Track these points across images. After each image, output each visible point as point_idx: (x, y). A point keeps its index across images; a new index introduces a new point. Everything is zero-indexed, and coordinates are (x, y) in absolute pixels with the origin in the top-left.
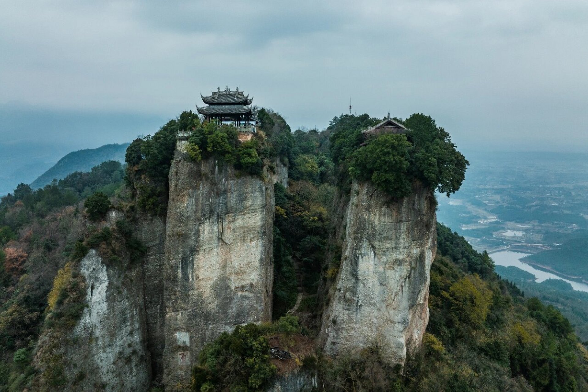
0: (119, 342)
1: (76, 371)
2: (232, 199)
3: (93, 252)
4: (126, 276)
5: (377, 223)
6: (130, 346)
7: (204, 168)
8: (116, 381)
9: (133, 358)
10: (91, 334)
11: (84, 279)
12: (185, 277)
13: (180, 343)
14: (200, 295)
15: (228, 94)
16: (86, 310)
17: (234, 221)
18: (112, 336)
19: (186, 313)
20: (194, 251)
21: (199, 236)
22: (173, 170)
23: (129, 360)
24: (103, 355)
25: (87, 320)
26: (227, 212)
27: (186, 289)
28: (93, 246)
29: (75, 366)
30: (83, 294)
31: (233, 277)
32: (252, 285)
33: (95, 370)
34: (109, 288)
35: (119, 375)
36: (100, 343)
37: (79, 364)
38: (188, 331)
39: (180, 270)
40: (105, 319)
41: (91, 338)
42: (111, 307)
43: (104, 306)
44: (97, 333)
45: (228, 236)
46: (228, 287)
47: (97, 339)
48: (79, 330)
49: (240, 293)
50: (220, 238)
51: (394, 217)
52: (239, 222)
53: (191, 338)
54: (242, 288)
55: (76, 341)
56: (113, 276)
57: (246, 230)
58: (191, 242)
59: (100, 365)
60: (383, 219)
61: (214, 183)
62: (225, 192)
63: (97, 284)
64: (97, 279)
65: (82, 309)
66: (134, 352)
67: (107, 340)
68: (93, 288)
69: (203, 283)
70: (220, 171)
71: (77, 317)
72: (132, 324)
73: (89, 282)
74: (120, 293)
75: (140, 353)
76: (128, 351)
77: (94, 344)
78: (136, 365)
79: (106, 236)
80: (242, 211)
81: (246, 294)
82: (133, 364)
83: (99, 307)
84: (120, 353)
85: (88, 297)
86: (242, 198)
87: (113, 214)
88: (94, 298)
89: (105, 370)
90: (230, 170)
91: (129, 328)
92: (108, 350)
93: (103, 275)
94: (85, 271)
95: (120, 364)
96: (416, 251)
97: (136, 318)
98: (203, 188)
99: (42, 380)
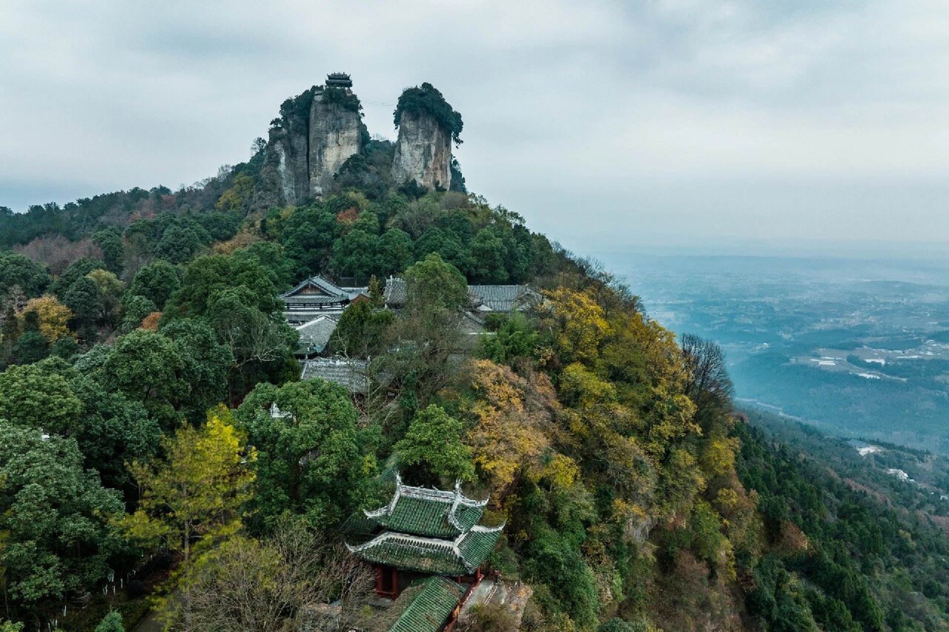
2: (344, 121)
7: (330, 107)
12: (320, 158)
13: (317, 192)
14: (327, 168)
15: (339, 75)
17: (344, 133)
19: (320, 177)
20: (325, 146)
21: (327, 139)
22: (313, 110)
26: (341, 128)
27: (321, 165)
38: (321, 186)
39: (318, 156)
45: (341, 141)
50: (337, 142)
52: (346, 134)
53: (323, 190)
57: (350, 138)
58: (323, 142)
61: (335, 114)
62: (340, 118)
69: (328, 163)
70: (338, 109)
80: (348, 128)
86: (348, 122)
90: (343, 109)
96: (426, 143)
98: (330, 116)
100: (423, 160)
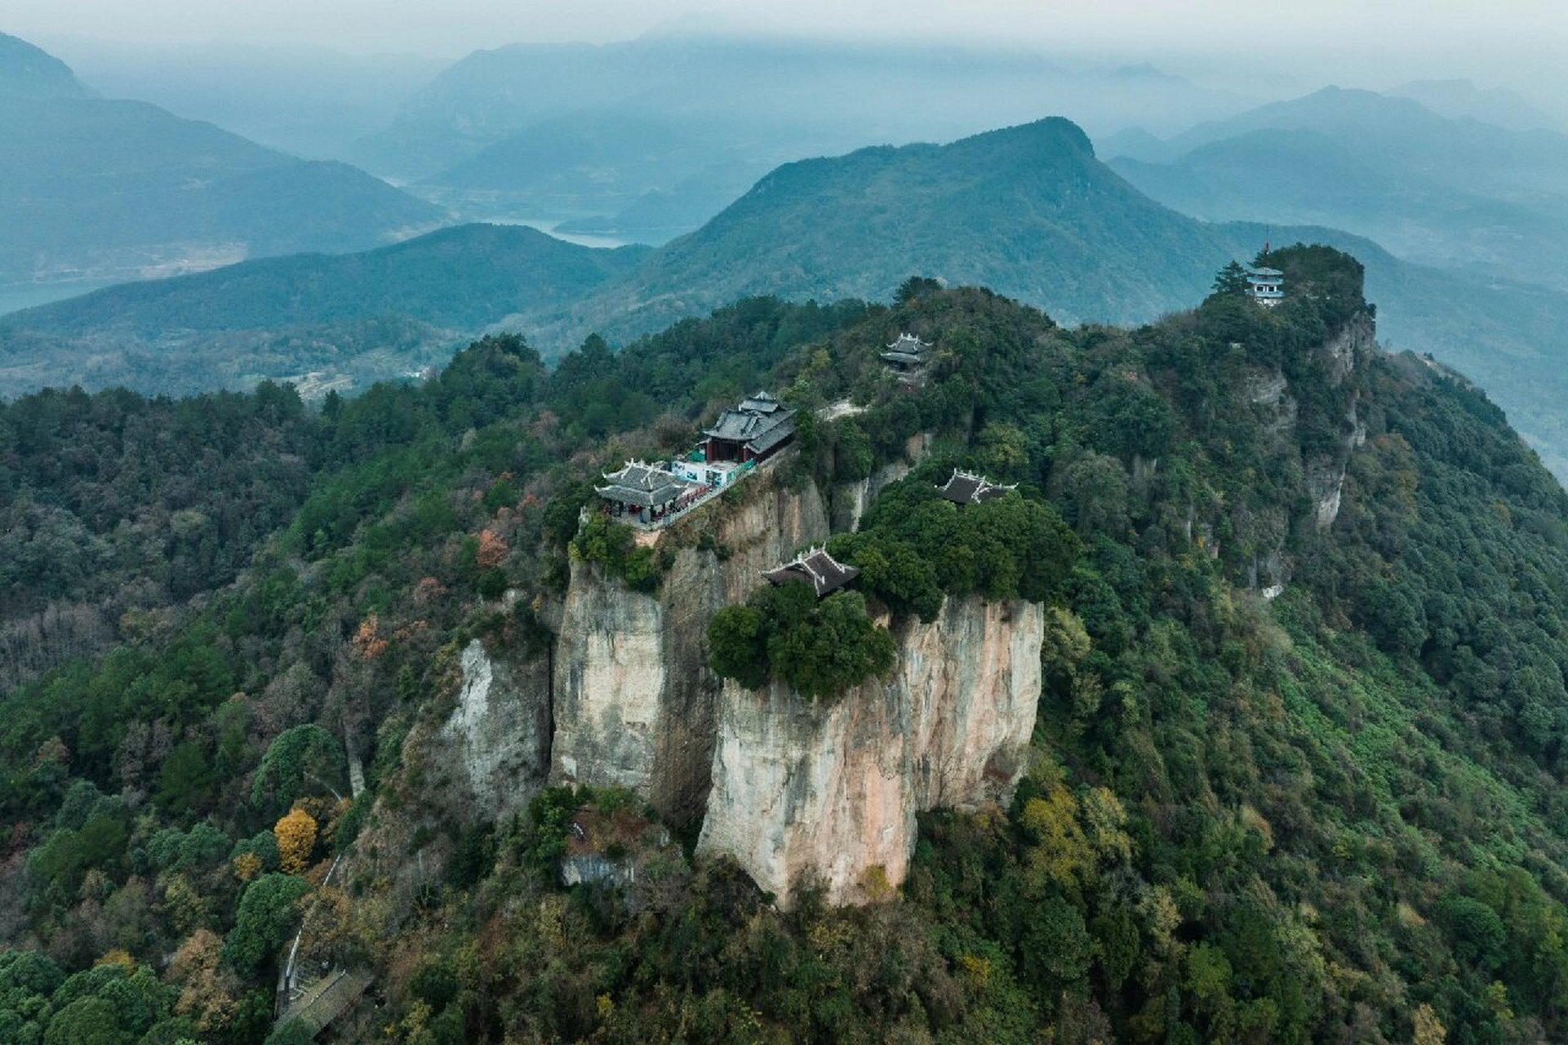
0: (502, 749)
1: (439, 775)
2: (620, 615)
3: (476, 642)
4: (520, 671)
5: (736, 707)
6: (518, 755)
8: (492, 793)
9: (522, 770)
10: (464, 736)
11: (461, 673)
12: (574, 689)
13: (566, 770)
14: (590, 719)
16: (458, 710)
17: (626, 640)
18: (492, 742)
19: (573, 736)
20: (583, 665)
21: (587, 649)
23: (514, 772)
24: (478, 762)
25: (458, 720)
26: (617, 629)
27: (575, 708)
28: (478, 634)
29: (439, 769)
30: (458, 690)
31: (626, 709)
32: (644, 725)
33: (465, 778)
34: (492, 685)
35: (498, 788)
36: (474, 747)
37: (444, 768)
38: (576, 759)
39: (568, 684)
40: (482, 721)
41: (462, 739)
42: (493, 709)
43: (484, 707)
44: (471, 736)
45: (621, 655)
46: (617, 719)
47: (470, 743)
48: (447, 731)
49: (630, 731)
50: (612, 657)
51: (759, 705)
52: (632, 643)
53: (578, 768)
54: (633, 725)
55: (441, 743)
56: (500, 672)
57: (642, 654)
58: (579, 653)
59: (472, 772)
60: (744, 703)
61: (603, 591)
62: (612, 606)
63: (477, 680)
64: (477, 674)
65: (453, 708)
66: (524, 764)
67: (484, 746)
68: (471, 685)
69: (592, 706)
70: (609, 578)
71: (445, 717)
72: (525, 729)
73: (467, 678)
74: (507, 691)
75: (534, 766)
76: (514, 762)
77: (465, 748)
78: (526, 780)
79: (497, 623)
80: (634, 630)
81: (636, 734)
82: (521, 778)
83: (476, 707)
84: (503, 762)
85: (462, 696)
86: (631, 617)
87: (511, 594)
88: (472, 696)
89: (477, 780)
90: (620, 581)
91: (520, 734)
92: (485, 757)
93: (486, 670)
94: (466, 663)
95: (501, 775)
96: (796, 754)
97: (533, 721)
98: (592, 593)
99: (404, 776)
100: (784, 797)
